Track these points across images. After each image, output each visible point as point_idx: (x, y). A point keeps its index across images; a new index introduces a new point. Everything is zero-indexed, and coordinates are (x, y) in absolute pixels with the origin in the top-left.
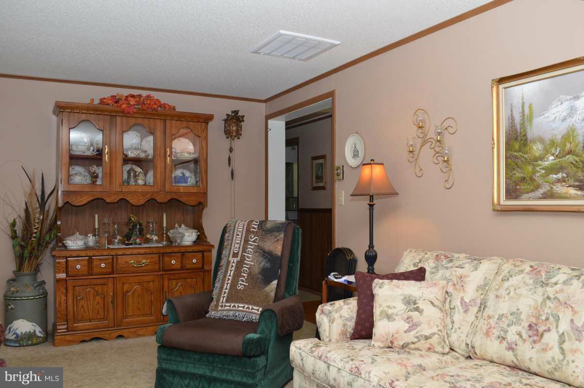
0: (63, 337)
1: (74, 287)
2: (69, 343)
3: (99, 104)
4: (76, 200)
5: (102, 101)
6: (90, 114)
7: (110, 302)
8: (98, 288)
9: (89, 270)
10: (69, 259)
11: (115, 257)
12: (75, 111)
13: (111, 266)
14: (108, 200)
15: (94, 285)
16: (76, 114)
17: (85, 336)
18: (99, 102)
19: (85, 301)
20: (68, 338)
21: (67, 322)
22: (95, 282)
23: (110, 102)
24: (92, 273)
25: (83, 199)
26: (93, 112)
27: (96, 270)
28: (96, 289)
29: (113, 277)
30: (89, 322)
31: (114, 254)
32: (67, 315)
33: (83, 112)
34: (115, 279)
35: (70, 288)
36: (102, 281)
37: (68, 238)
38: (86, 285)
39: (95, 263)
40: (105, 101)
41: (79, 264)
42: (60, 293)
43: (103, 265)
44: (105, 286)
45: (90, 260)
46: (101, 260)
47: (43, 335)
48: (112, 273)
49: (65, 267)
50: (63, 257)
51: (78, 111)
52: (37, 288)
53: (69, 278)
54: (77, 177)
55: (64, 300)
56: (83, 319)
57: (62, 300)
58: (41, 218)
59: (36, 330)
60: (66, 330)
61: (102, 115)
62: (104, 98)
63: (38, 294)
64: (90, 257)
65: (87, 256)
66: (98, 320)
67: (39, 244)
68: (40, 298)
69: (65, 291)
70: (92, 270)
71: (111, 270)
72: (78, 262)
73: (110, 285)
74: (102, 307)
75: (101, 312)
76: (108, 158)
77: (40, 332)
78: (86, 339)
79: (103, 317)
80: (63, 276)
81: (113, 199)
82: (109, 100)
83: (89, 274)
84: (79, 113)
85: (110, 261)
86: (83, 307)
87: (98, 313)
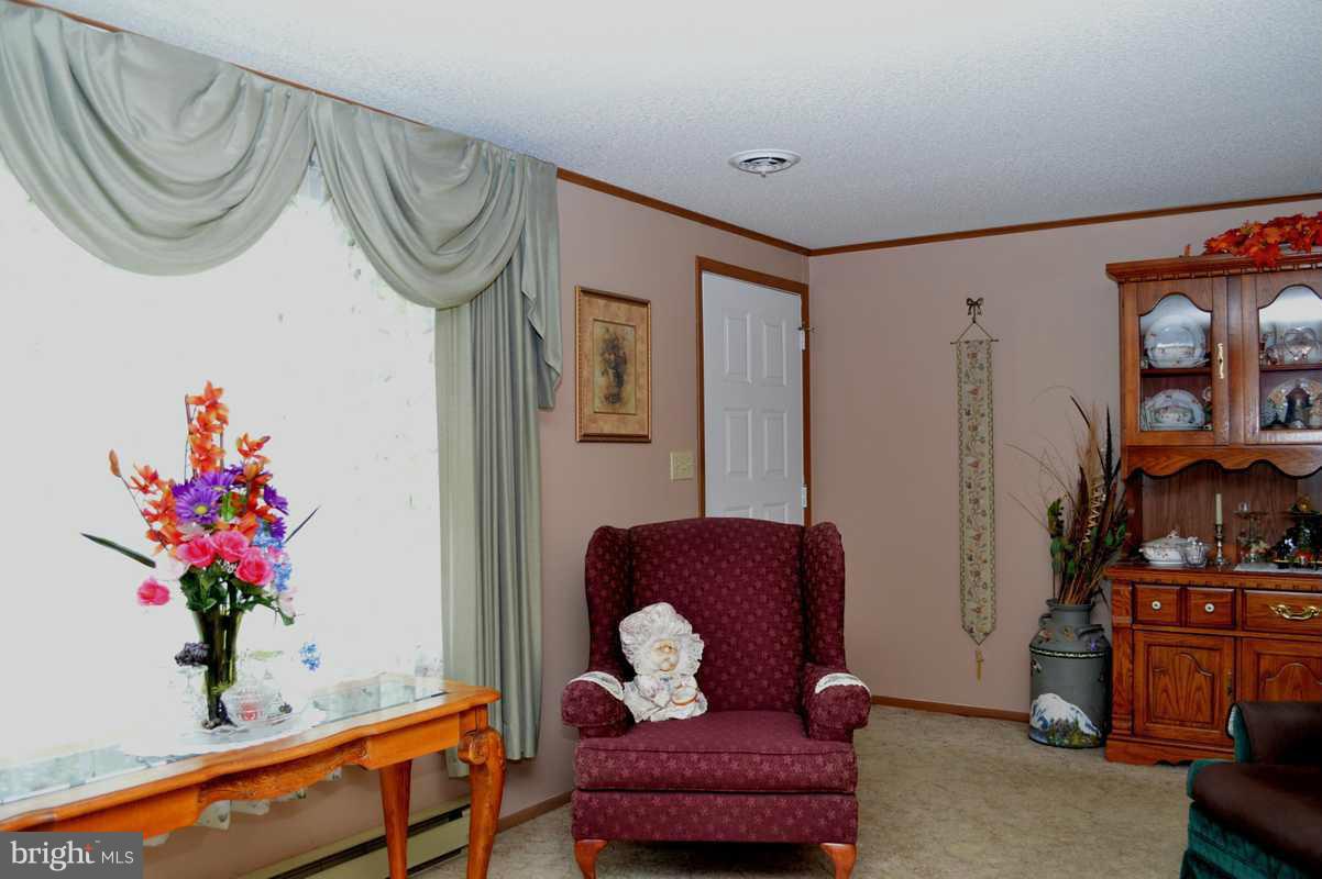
0: (1124, 744)
1: (1150, 645)
2: (1136, 760)
3: (1205, 254)
4: (1157, 464)
5: (1211, 248)
6: (1179, 278)
7: (1226, 689)
8: (1202, 656)
9: (1181, 616)
10: (1138, 586)
11: (1239, 592)
12: (1148, 278)
13: (1229, 611)
14: (1227, 465)
15: (1191, 647)
16: (1151, 283)
17: (1167, 752)
18: (1205, 250)
19: (1170, 678)
20: (1134, 749)
21: (1133, 716)
22: (1195, 641)
23: (1223, 245)
24: (1186, 621)
25: (1171, 462)
26: (1188, 275)
27: (1194, 617)
28: (1197, 656)
29: (1235, 638)
30: (1180, 725)
31: (1236, 584)
32: (1132, 702)
33: (1165, 276)
34: (1239, 642)
35: (1140, 648)
36: (1210, 642)
37: (1151, 544)
38: (1172, 646)
39: (1194, 601)
40: (1214, 245)
41: (1159, 601)
42: (1121, 655)
43: (1210, 608)
44: (1217, 654)
45: (1183, 593)
46: (1207, 595)
47: (1095, 734)
48: (1233, 626)
49: (1129, 602)
50: (1127, 583)
51: (1155, 278)
52: (1086, 638)
53: (1140, 627)
54: (1167, 414)
55: (1129, 670)
56: (1167, 717)
57: (1124, 671)
58: (1104, 499)
59: (1079, 719)
60: (1129, 732)
61: (1207, 277)
62: (1213, 239)
63: (1085, 651)
64: (1184, 588)
65: (1177, 585)
66: (1199, 725)
67: (1095, 551)
68: (1089, 658)
69: (1129, 651)
70: (1186, 616)
71: (1229, 619)
72: (1157, 595)
73: (1228, 650)
74: (1208, 697)
75: (1206, 708)
76: (1224, 371)
77: (1087, 725)
78: (1169, 758)
79: (1208, 720)
80: (1126, 620)
81: (1236, 461)
82: (1223, 241)
83: (1181, 622)
84: (1157, 280)
85: (1229, 599)
86: (1166, 691)
87: (1199, 709)
